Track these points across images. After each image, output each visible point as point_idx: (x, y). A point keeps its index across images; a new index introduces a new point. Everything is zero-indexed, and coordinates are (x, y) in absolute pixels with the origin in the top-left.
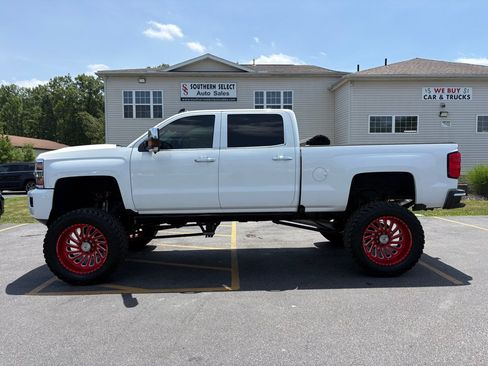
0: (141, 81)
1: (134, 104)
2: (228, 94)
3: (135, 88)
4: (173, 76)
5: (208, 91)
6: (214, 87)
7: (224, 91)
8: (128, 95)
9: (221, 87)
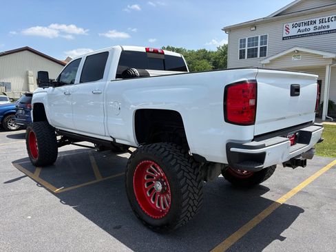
0: (252, 29)
1: (246, 48)
2: (328, 26)
3: (247, 35)
4: (278, 20)
5: (307, 27)
6: (315, 22)
7: (324, 24)
8: (243, 41)
9: (321, 21)
